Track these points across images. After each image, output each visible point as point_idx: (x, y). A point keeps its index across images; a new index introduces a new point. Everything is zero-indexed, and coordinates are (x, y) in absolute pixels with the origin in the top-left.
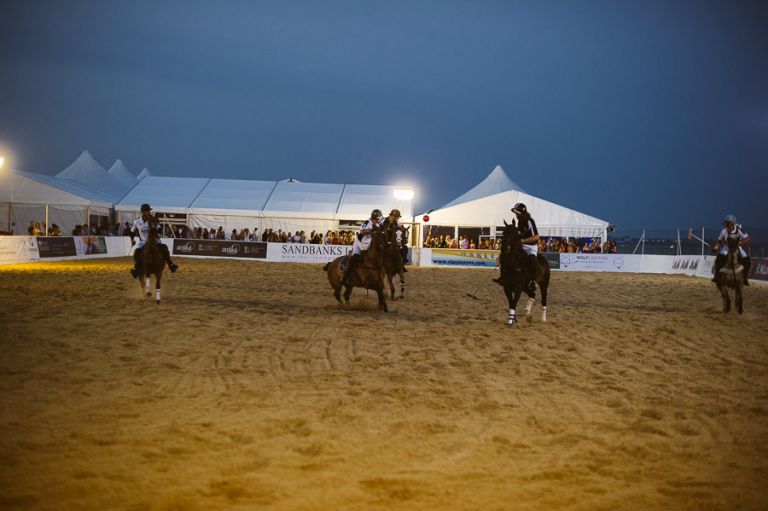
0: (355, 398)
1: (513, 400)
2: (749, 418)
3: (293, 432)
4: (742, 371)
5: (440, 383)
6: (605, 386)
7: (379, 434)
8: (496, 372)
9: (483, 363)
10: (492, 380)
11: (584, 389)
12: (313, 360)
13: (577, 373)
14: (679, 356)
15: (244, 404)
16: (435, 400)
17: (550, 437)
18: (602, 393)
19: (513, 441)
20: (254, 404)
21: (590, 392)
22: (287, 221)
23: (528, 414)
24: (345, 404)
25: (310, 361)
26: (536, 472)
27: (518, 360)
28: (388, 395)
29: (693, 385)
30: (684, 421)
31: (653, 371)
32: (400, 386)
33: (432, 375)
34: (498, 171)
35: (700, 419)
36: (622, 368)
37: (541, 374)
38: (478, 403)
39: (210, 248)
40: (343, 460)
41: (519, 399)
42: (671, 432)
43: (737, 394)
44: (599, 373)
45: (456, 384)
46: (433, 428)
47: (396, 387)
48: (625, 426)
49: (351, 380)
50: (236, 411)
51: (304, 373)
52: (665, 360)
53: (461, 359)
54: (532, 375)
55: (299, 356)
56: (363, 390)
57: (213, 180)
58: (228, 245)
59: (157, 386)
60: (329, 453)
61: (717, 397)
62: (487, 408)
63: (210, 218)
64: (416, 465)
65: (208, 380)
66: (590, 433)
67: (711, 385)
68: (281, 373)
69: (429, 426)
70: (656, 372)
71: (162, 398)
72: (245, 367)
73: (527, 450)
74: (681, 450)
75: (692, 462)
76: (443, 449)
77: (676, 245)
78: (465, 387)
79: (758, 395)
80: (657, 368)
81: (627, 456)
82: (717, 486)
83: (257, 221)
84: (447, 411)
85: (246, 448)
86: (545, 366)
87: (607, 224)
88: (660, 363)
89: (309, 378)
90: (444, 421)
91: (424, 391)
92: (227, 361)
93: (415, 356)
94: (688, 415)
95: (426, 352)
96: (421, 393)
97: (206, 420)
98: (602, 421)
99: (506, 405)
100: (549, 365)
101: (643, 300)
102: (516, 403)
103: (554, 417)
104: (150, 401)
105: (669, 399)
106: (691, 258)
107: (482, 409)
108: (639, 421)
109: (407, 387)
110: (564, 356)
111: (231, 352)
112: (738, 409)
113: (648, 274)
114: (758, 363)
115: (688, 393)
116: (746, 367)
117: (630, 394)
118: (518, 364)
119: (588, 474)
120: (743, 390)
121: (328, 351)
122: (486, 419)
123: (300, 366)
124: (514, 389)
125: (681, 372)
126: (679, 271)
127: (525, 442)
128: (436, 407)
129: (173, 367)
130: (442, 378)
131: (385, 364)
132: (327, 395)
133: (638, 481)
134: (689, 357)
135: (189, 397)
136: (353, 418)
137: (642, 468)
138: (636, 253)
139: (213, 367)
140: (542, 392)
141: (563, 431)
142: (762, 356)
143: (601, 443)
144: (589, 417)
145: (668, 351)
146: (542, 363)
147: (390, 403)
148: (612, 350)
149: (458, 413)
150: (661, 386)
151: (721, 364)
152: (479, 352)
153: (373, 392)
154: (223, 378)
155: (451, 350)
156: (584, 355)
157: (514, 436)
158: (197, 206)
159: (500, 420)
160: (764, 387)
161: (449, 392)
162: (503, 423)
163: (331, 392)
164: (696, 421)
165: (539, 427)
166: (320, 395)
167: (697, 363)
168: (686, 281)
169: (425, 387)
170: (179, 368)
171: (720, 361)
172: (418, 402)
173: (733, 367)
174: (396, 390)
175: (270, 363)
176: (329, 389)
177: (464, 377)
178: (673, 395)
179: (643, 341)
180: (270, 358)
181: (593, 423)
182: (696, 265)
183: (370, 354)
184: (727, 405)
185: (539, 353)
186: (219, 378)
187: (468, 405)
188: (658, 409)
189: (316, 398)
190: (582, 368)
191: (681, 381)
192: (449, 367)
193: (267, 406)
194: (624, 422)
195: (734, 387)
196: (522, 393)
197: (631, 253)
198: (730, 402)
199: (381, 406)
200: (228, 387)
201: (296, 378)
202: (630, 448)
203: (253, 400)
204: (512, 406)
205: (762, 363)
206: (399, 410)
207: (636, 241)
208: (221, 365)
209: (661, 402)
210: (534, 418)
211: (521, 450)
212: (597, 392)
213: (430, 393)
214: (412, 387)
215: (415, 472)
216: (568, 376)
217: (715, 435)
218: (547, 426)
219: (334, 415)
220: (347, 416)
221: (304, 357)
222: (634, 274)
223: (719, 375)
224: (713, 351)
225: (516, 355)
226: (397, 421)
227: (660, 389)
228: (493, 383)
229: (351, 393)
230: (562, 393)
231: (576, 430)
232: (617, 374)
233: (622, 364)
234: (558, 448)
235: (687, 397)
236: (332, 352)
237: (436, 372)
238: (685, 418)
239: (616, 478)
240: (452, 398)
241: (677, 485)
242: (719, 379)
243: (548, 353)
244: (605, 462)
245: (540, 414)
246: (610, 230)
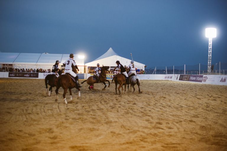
0: (67, 121)
1: (116, 120)
2: (189, 123)
3: (48, 132)
4: (186, 109)
5: (94, 115)
6: (144, 115)
7: (75, 132)
8: (111, 111)
9: (107, 109)
10: (110, 114)
11: (138, 116)
12: (54, 110)
13: (136, 111)
14: (167, 105)
15: (32, 124)
16: (92, 121)
17: (128, 131)
18: (144, 117)
19: (117, 133)
20: (35, 124)
21: (140, 117)
22: (45, 66)
23: (121, 124)
24: (64, 123)
25: (53, 110)
26: (124, 142)
27: (118, 108)
28: (77, 119)
29: (171, 114)
30: (169, 125)
31: (159, 110)
32: (81, 117)
33: (91, 113)
34: (111, 49)
35: (174, 124)
36: (150, 109)
37: (125, 112)
38: (106, 121)
39: (20, 75)
40: (64, 140)
41: (118, 120)
42: (165, 128)
43: (185, 116)
44: (143, 111)
45: (99, 115)
46: (92, 129)
47: (80, 117)
48: (151, 127)
49: (66, 115)
50: (30, 126)
51: (51, 114)
52: (163, 106)
53: (100, 108)
54: (122, 112)
55: (49, 108)
56: (70, 118)
57: (21, 53)
58: (26, 74)
59: (4, 119)
60: (59, 138)
61: (179, 117)
62: (108, 123)
63: (20, 65)
64: (87, 141)
65: (21, 116)
66: (140, 129)
67: (177, 113)
68: (44, 114)
69: (91, 129)
70: (161, 110)
71: (6, 123)
72: (32, 112)
73: (121, 135)
74: (168, 134)
75: (171, 137)
76: (95, 136)
77: (165, 71)
78: (102, 116)
79: (191, 116)
80: (160, 109)
81: (152, 136)
82: (179, 144)
83: (35, 66)
84: (96, 124)
85: (33, 138)
86: (126, 109)
87: (144, 65)
88: (161, 107)
89: (53, 115)
90: (95, 127)
91: (89, 118)
92: (27, 110)
93: (86, 107)
94: (170, 123)
95: (89, 106)
96: (88, 119)
97: (20, 129)
98: (144, 126)
99: (114, 122)
100: (127, 109)
101: (156, 88)
102: (117, 121)
103: (129, 125)
104: (2, 124)
105: (164, 118)
106: (170, 75)
107: (107, 123)
108: (155, 125)
109: (83, 117)
110: (132, 106)
111: (28, 108)
112: (185, 120)
113: (157, 80)
114: (191, 107)
115: (170, 116)
116: (187, 108)
117: (152, 117)
118: (118, 109)
119: (140, 142)
120: (187, 115)
121: (58, 106)
122: (108, 126)
123: (50, 111)
124: (117, 117)
125: (168, 110)
126: (167, 79)
127: (120, 133)
128: (93, 123)
129: (9, 113)
130: (94, 114)
131: (77, 110)
132: (58, 120)
133: (155, 143)
134: (170, 105)
135: (15, 122)
136: (67, 127)
137: (156, 140)
138: (153, 74)
139: (22, 112)
140: (125, 117)
141: (132, 129)
142: (192, 104)
143: (144, 132)
144: (140, 124)
145: (164, 104)
146: (125, 108)
147: (78, 122)
148: (146, 104)
149: (99, 125)
150: (162, 114)
151: (180, 107)
152: (106, 106)
153: (73, 119)
154: (25, 116)
155: (97, 105)
156: (138, 105)
157: (117, 131)
158: (16, 62)
159: (113, 126)
160: (193, 114)
161: (97, 118)
162: (113, 127)
163: (60, 119)
164: (172, 125)
165: (125, 128)
166: (56, 120)
167: (173, 107)
168: (169, 82)
169: (89, 117)
170: (11, 113)
171: (179, 106)
172: (87, 122)
173: (183, 108)
174: (80, 118)
175: (40, 111)
176: (59, 118)
177: (101, 113)
178: (165, 117)
179: (156, 100)
180: (40, 109)
181: (141, 126)
182: (172, 77)
183: (72, 107)
184: (182, 120)
185: (124, 105)
186: (24, 116)
187: (103, 122)
188: (161, 121)
189: (55, 121)
190: (137, 110)
191: (168, 113)
192: (97, 110)
193: (40, 124)
194: (151, 125)
195: (184, 114)
196: (119, 118)
197: (152, 74)
198: (183, 118)
199: (75, 123)
200: (27, 118)
201: (49, 115)
202: (153, 134)
203: (35, 123)
204: (116, 122)
205: (192, 107)
206: (81, 124)
207: (153, 70)
208: (25, 111)
209: (162, 119)
210: (123, 125)
211: (119, 135)
212: (142, 117)
213: (91, 119)
214: (85, 117)
215: (87, 143)
216: (133, 112)
217: (178, 129)
218: (127, 128)
219: (61, 126)
220: (65, 127)
221: (51, 108)
222: (153, 80)
223: (179, 110)
224: (177, 103)
225: (117, 106)
226: (81, 127)
227: (161, 115)
228: (110, 115)
229: (66, 119)
230: (131, 117)
231: (136, 129)
232: (148, 111)
233: (150, 108)
234: (131, 134)
235: (170, 117)
236: (60, 106)
237: (92, 112)
238: (169, 124)
239: (149, 143)
240: (98, 120)
241: (167, 144)
242: (179, 112)
243: (127, 105)
244: (145, 138)
245: (125, 124)
246: (145, 67)
